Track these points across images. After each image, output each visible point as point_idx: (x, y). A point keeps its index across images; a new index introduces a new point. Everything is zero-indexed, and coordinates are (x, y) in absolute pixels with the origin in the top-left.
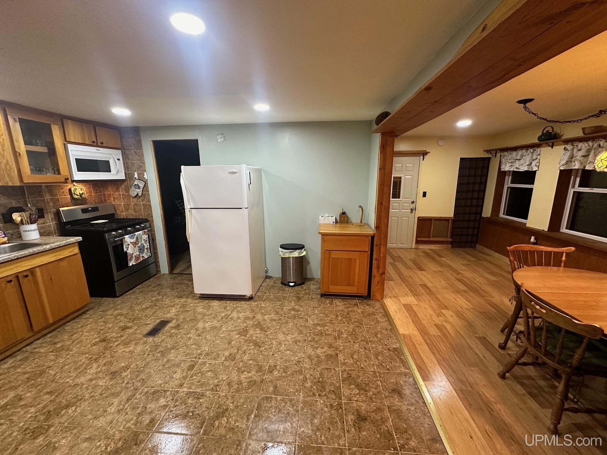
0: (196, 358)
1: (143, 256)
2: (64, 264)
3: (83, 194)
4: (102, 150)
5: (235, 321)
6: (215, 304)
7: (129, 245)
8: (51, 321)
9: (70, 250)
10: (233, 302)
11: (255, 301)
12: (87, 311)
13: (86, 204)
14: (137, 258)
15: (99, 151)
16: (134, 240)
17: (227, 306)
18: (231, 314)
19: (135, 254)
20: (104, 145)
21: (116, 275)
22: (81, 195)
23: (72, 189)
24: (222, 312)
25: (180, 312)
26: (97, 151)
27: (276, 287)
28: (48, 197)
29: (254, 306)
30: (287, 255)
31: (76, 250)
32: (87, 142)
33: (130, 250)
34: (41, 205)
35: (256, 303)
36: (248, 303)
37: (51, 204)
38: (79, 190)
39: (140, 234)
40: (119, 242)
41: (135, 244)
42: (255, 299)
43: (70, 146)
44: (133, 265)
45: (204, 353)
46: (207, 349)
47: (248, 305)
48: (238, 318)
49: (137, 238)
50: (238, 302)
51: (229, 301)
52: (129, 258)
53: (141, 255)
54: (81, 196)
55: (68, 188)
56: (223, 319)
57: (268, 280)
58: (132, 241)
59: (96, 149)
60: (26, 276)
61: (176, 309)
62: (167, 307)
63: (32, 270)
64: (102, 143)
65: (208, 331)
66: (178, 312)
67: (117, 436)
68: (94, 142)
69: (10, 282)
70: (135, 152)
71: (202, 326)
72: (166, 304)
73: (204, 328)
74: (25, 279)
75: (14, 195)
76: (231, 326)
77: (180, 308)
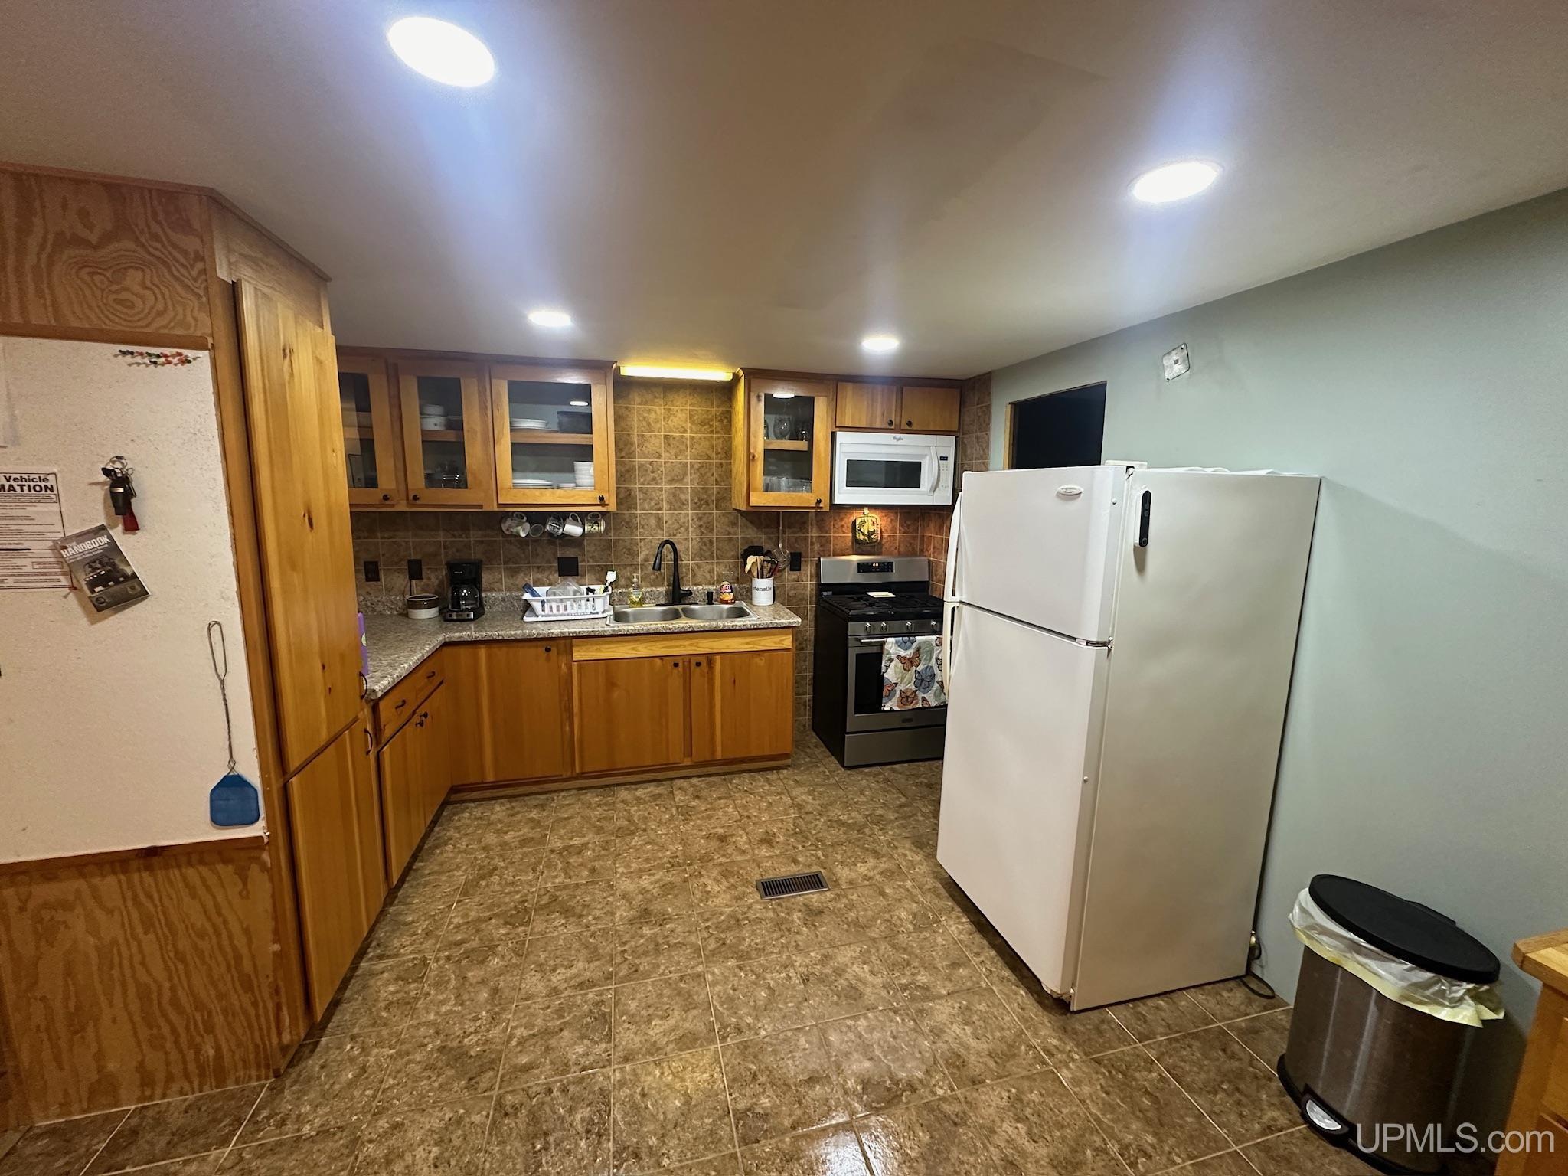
0: (724, 1027)
1: (924, 699)
2: (761, 662)
3: (873, 532)
4: (908, 439)
5: (917, 1030)
6: (957, 927)
7: (891, 660)
8: (719, 756)
9: (777, 639)
10: (1000, 963)
11: (1064, 1031)
12: (786, 767)
13: (879, 554)
14: (906, 698)
15: (900, 442)
16: (909, 653)
17: (966, 963)
18: (941, 997)
19: (901, 687)
20: (914, 427)
21: (854, 720)
22: (870, 533)
23: (858, 522)
24: (931, 968)
25: (867, 883)
26: (895, 442)
27: (1233, 1056)
28: (814, 533)
29: (1035, 1042)
30: (1327, 950)
31: (787, 642)
32: (878, 425)
33: (891, 673)
34: (800, 547)
35: (1055, 1042)
36: (1034, 1010)
37: (817, 547)
38: (870, 523)
39: (928, 643)
40: (875, 650)
41: (908, 663)
42: (1077, 1024)
43: (841, 435)
44: (892, 711)
45: (748, 1036)
46: (763, 1033)
47: (1025, 1020)
48: (937, 1033)
49: (918, 649)
50: (1013, 978)
51: (993, 953)
52: (885, 691)
53: (920, 695)
54: (869, 537)
55: (852, 519)
56: (905, 990)
57: (1237, 996)
58: (902, 653)
59: (895, 438)
60: (698, 664)
61: (874, 868)
62: (867, 850)
63: (710, 658)
64: (910, 424)
65: (833, 987)
66: (866, 878)
67: (495, 1032)
68: (891, 423)
69: (676, 665)
70: (977, 438)
71: (846, 959)
72: (877, 841)
73: (839, 972)
74: (698, 669)
75: (767, 526)
76: (889, 1033)
77: (882, 873)
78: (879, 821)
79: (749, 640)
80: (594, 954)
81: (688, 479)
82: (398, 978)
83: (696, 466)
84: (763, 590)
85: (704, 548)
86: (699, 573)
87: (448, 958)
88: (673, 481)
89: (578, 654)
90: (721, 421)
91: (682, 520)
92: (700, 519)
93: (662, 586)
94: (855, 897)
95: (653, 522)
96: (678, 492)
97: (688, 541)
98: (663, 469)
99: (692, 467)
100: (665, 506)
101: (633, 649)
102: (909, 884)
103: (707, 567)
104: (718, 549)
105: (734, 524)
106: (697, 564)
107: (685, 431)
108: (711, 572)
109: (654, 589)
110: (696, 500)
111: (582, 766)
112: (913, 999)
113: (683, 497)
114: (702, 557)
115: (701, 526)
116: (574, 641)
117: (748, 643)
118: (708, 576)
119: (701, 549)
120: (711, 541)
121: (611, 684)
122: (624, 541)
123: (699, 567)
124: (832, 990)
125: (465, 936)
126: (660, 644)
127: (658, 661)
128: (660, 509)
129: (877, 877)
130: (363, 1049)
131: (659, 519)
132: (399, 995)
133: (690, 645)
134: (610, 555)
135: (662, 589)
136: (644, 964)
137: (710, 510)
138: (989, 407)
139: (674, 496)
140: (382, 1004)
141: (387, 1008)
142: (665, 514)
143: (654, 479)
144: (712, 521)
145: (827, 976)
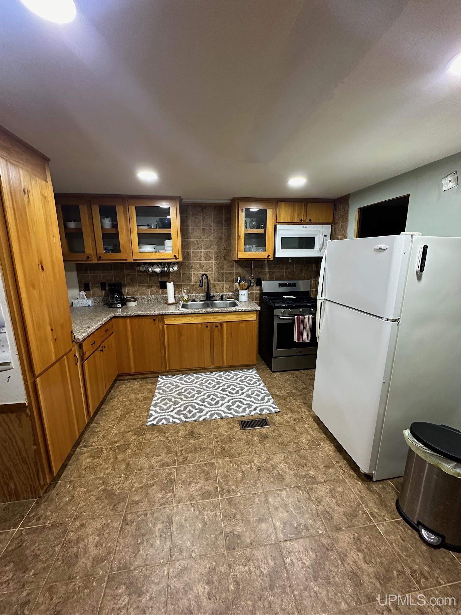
0: (222, 489)
2: (243, 325)
4: (309, 227)
5: (310, 499)
6: (328, 448)
8: (226, 365)
9: (250, 316)
10: (349, 468)
15: (306, 229)
17: (333, 467)
18: (321, 483)
20: (312, 221)
21: (276, 351)
24: (316, 468)
25: (287, 424)
26: (303, 229)
28: (267, 270)
29: (366, 509)
31: (254, 317)
32: (295, 221)
34: (261, 276)
35: (376, 510)
40: (290, 321)
43: (279, 227)
45: (232, 495)
46: (239, 494)
47: (361, 498)
48: (319, 501)
50: (355, 475)
51: (345, 462)
56: (304, 478)
59: (303, 227)
60: (216, 326)
61: (291, 417)
62: (288, 408)
63: (221, 324)
64: (310, 220)
65: (271, 474)
66: (287, 422)
67: (127, 484)
68: (301, 220)
69: (207, 327)
70: (342, 226)
71: (278, 461)
72: (293, 405)
73: (274, 467)
74: (216, 328)
75: (247, 267)
76: (296, 499)
77: (294, 420)
78: (293, 395)
79: (238, 316)
80: (169, 451)
81: (213, 247)
82: (91, 456)
83: (216, 242)
84: (244, 295)
85: (220, 277)
86: (218, 287)
87: (111, 449)
88: (206, 248)
89: (167, 322)
90: (227, 221)
91: (210, 265)
92: (218, 264)
93: (203, 293)
94: (282, 431)
95: (198, 266)
96: (208, 253)
97: (212, 274)
98: (202, 243)
99: (214, 242)
100: (203, 259)
101: (189, 320)
102: (306, 426)
103: (221, 285)
104: (226, 277)
105: (232, 266)
106: (217, 284)
107: (211, 226)
108: (223, 287)
109: (199, 294)
110: (216, 256)
111: (169, 367)
112: (308, 483)
113: (210, 255)
114: (219, 281)
115: (218, 267)
116: (165, 316)
117: (237, 318)
118: (221, 289)
119: (218, 277)
120: (223, 274)
121: (180, 334)
122: (186, 274)
123: (218, 285)
124: (271, 475)
125: (118, 439)
126: (200, 318)
127: (200, 325)
128: (201, 260)
129: (292, 422)
130: (74, 487)
131: (201, 265)
132: (90, 464)
133: (213, 318)
134: (181, 280)
135: (202, 294)
136: (190, 457)
137: (222, 260)
138: (348, 211)
139: (207, 255)
140: (83, 468)
141: (85, 469)
142: (203, 262)
143: (198, 248)
144: (223, 265)
145: (269, 468)
